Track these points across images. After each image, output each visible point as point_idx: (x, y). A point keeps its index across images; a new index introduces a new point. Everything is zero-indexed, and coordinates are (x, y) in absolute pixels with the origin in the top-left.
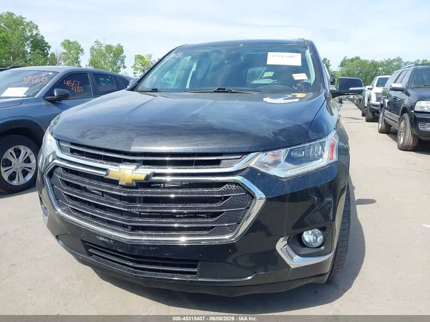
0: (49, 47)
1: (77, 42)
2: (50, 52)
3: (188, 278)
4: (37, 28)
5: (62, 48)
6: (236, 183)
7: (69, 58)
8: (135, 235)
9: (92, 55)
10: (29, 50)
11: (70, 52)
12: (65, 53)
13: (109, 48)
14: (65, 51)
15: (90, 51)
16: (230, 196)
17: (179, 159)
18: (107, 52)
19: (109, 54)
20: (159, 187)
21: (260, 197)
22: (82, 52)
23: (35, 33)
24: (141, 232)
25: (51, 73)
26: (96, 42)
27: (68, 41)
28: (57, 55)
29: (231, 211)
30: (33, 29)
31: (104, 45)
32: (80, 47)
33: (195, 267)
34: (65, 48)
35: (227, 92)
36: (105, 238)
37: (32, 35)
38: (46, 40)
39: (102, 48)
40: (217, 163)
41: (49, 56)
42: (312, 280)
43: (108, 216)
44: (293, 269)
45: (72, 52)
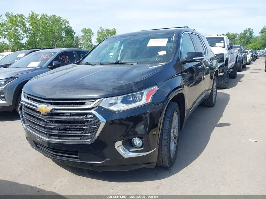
0: (75, 33)
1: (90, 29)
2: (75, 36)
3: (76, 160)
4: (68, 23)
5: (82, 33)
6: (91, 114)
7: (85, 38)
8: (50, 138)
9: (98, 36)
10: (64, 36)
11: (86, 35)
12: (83, 36)
13: (108, 31)
14: (84, 35)
15: (97, 34)
16: (88, 121)
17: (66, 102)
18: (107, 33)
19: (108, 35)
20: (63, 116)
21: (103, 121)
22: (93, 34)
23: (67, 26)
24: (52, 137)
25: (53, 53)
26: (100, 28)
27: (85, 28)
28: (79, 37)
29: (90, 128)
30: (66, 23)
31: (105, 30)
32: (91, 32)
33: (77, 155)
34: (83, 32)
35: (120, 63)
36: (40, 139)
37: (65, 27)
38: (73, 29)
39: (104, 31)
40: (83, 104)
41: (75, 38)
42: (144, 166)
43: (39, 129)
44: (126, 158)
45: (87, 35)
